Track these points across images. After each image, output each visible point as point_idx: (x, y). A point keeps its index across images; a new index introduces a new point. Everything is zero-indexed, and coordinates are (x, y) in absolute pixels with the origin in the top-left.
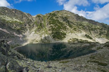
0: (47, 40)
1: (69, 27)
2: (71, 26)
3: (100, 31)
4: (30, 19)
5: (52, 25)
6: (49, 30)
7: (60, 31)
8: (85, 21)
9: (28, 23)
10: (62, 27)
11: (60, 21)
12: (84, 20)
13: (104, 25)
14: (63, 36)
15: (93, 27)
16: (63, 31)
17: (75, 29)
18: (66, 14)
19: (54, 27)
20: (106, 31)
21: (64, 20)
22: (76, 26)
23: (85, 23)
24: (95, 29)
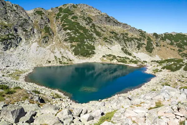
0: (67, 59)
1: (97, 35)
2: (98, 34)
3: (138, 42)
4: (24, 17)
5: (69, 31)
6: (66, 40)
7: (85, 42)
8: (118, 25)
9: (20, 26)
10: (85, 36)
11: (81, 24)
12: (116, 23)
13: (142, 33)
14: (91, 52)
15: (129, 36)
16: (89, 42)
17: (105, 38)
18: (88, 12)
19: (73, 36)
20: (146, 43)
21: (87, 22)
22: (105, 33)
23: (118, 29)
24: (132, 39)
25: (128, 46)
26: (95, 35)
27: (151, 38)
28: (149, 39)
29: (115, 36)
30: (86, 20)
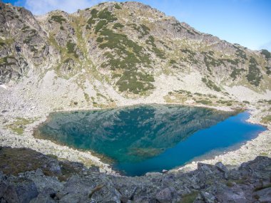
0: (105, 98)
1: (157, 55)
2: (160, 54)
3: (232, 67)
4: (32, 27)
5: (109, 50)
6: (103, 66)
7: (137, 69)
8: (195, 38)
9: (25, 42)
10: (138, 58)
11: (129, 37)
12: (192, 34)
13: (240, 51)
14: (147, 85)
15: (216, 56)
16: (143, 68)
17: (172, 62)
18: (142, 15)
19: (115, 58)
21: (139, 34)
22: (173, 52)
23: (194, 45)
24: (221, 61)
25: (214, 74)
26: (153, 56)
28: (253, 60)
29: (190, 57)
30: (138, 30)
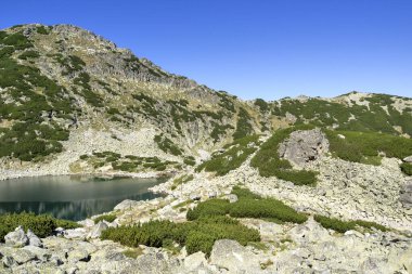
1: (89, 102)
2: (94, 100)
3: (212, 122)
7: (41, 120)
8: (160, 81)
10: (50, 103)
11: (43, 72)
12: (156, 75)
13: (227, 101)
14: (51, 146)
15: (191, 107)
16: (55, 119)
17: (113, 111)
18: (78, 44)
19: (7, 102)
20: (234, 123)
21: (65, 69)
22: (118, 98)
23: (159, 90)
24: (198, 115)
25: (185, 133)
26: (82, 103)
27: (250, 112)
28: (243, 113)
29: (146, 107)
30: (63, 63)
